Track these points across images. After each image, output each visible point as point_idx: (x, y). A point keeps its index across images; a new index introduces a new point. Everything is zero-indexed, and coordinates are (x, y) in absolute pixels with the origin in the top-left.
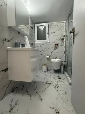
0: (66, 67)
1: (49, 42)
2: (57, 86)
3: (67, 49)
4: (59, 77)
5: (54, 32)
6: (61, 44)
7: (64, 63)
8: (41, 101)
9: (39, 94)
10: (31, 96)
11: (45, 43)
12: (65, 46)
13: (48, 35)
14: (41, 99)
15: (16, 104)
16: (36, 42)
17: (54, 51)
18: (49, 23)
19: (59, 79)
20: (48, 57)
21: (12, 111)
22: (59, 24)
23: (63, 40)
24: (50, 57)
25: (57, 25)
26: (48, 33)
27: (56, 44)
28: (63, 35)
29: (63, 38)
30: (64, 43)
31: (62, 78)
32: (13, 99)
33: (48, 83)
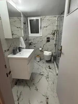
0: (55, 57)
1: (41, 36)
2: (48, 77)
3: (57, 42)
4: (49, 67)
5: (46, 26)
6: (52, 38)
7: (54, 54)
8: (37, 91)
9: (35, 85)
10: (30, 87)
11: (38, 37)
12: (55, 40)
13: (41, 29)
14: (37, 90)
15: (21, 95)
16: (29, 36)
17: (46, 44)
18: (42, 17)
19: (50, 70)
20: (41, 49)
21: (19, 100)
22: (51, 18)
23: (54, 34)
24: (42, 49)
25: (49, 19)
26: (41, 28)
27: (47, 38)
28: (54, 29)
29: (54, 33)
30: (55, 37)
31: (52, 68)
32: (18, 91)
33: (41, 74)
